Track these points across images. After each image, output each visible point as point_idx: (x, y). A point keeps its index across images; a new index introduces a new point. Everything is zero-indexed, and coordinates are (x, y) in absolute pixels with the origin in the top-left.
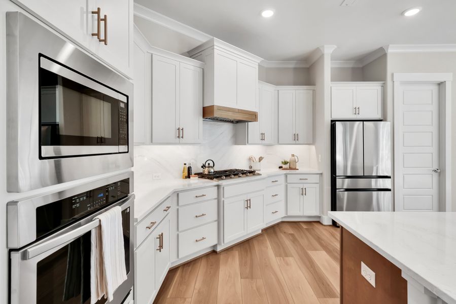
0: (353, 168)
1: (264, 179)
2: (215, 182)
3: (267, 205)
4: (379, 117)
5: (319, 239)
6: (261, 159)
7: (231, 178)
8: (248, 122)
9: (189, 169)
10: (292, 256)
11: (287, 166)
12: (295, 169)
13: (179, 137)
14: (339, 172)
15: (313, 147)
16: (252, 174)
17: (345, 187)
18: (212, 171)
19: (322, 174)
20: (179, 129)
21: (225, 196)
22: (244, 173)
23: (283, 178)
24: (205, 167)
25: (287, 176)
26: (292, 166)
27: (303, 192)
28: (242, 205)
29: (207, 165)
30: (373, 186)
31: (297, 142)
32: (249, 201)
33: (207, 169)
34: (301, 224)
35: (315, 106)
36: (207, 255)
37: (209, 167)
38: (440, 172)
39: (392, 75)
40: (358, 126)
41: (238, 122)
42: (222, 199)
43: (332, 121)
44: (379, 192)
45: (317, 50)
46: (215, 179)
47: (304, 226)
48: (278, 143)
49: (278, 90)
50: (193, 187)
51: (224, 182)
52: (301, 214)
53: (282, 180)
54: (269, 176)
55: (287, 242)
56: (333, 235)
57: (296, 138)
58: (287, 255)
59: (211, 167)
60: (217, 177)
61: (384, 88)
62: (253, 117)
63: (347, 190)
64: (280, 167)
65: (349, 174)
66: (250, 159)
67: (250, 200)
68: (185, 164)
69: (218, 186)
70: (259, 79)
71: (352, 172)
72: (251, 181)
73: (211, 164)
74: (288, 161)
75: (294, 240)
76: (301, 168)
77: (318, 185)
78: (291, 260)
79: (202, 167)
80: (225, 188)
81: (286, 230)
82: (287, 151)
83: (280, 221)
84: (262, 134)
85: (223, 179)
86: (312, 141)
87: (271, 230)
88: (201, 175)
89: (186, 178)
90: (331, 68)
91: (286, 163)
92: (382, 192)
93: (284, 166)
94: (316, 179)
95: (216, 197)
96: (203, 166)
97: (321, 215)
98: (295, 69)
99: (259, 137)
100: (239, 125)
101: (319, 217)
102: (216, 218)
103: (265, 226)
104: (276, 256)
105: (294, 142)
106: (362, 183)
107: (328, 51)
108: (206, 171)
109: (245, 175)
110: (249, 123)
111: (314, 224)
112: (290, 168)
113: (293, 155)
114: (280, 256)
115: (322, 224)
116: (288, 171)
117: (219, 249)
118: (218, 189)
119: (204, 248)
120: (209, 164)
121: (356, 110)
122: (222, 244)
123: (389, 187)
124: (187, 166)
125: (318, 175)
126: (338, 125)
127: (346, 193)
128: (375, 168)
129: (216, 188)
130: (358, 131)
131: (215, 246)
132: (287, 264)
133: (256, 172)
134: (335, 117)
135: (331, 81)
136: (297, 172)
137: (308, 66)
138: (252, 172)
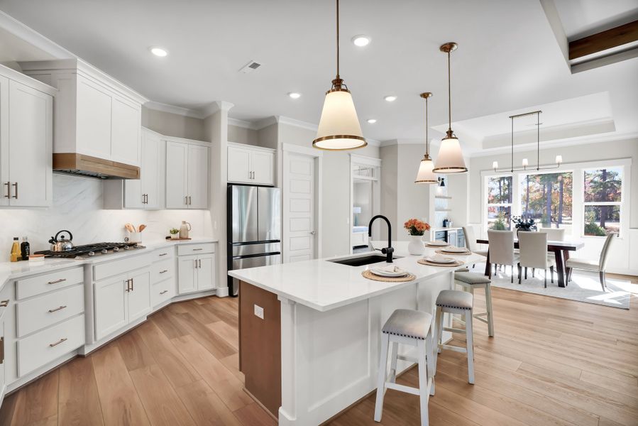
0: (249, 234)
1: (150, 252)
2: (79, 261)
3: (154, 284)
4: (270, 182)
5: (215, 312)
6: (142, 228)
7: (103, 254)
8: (124, 178)
9: (25, 246)
10: (189, 334)
11: (177, 236)
12: (187, 239)
13: (8, 196)
14: (235, 239)
15: (208, 213)
16: (132, 247)
17: (241, 254)
18: (69, 246)
19: (217, 242)
20: (8, 184)
21: (97, 278)
22: (121, 247)
23: (173, 249)
24: (57, 242)
25: (177, 247)
26: (183, 236)
27: (197, 264)
28: (121, 287)
29: (59, 238)
30: (267, 251)
31: (189, 207)
32: (130, 282)
33: (60, 244)
34: (196, 301)
35: (210, 164)
36: (68, 364)
37: (63, 241)
38: (314, 234)
39: (282, 144)
40: (254, 190)
41: (108, 178)
42: (92, 283)
43: (228, 184)
44: (272, 256)
45: (214, 104)
46: (77, 257)
47: (199, 303)
48: (166, 207)
49: (166, 141)
50: (32, 271)
51: (95, 260)
52: (195, 290)
53: (171, 252)
54: (156, 249)
55: (182, 323)
56: (230, 305)
57: (188, 201)
58: (182, 334)
59: (67, 241)
60: (80, 255)
61: (275, 154)
62: (134, 173)
63: (243, 257)
64: (167, 238)
65: (244, 241)
66: (126, 228)
67: (132, 280)
68: (15, 239)
69: (85, 266)
70: (142, 125)
71: (247, 239)
72: (133, 256)
73: (67, 237)
74: (179, 229)
75: (189, 318)
76: (195, 236)
77: (213, 255)
78: (188, 337)
79: (51, 241)
80: (97, 267)
81: (177, 311)
82: (177, 217)
83: (170, 302)
84: (144, 195)
85: (91, 256)
86: (207, 206)
87: (160, 316)
88: (49, 254)
89: (19, 259)
90: (229, 126)
91: (175, 232)
92: (274, 256)
93: (173, 236)
94: (211, 248)
95: (82, 280)
96: (53, 241)
97: (217, 288)
98: (186, 118)
99: (139, 199)
100: (109, 181)
101: (215, 290)
102: (82, 310)
103: (152, 311)
104: (170, 338)
105: (186, 207)
106: (256, 249)
107: (226, 108)
108: (58, 247)
109: (122, 249)
110: (126, 180)
111: (210, 299)
112: (181, 238)
113: (184, 223)
114: (175, 336)
115: (218, 297)
116: (178, 242)
117: (87, 351)
118: (84, 270)
119: (63, 353)
120: (63, 237)
121: (252, 175)
122: (94, 342)
123: (279, 250)
124: (20, 241)
125: (213, 244)
126: (235, 189)
127: (241, 260)
128: (268, 234)
129: (82, 268)
130: (253, 197)
131: (82, 348)
132: (184, 342)
133: (138, 244)
134: (232, 180)
135: (228, 141)
136: (189, 241)
137: (202, 118)
138: (133, 245)
